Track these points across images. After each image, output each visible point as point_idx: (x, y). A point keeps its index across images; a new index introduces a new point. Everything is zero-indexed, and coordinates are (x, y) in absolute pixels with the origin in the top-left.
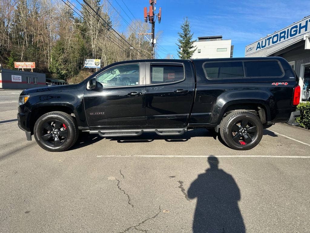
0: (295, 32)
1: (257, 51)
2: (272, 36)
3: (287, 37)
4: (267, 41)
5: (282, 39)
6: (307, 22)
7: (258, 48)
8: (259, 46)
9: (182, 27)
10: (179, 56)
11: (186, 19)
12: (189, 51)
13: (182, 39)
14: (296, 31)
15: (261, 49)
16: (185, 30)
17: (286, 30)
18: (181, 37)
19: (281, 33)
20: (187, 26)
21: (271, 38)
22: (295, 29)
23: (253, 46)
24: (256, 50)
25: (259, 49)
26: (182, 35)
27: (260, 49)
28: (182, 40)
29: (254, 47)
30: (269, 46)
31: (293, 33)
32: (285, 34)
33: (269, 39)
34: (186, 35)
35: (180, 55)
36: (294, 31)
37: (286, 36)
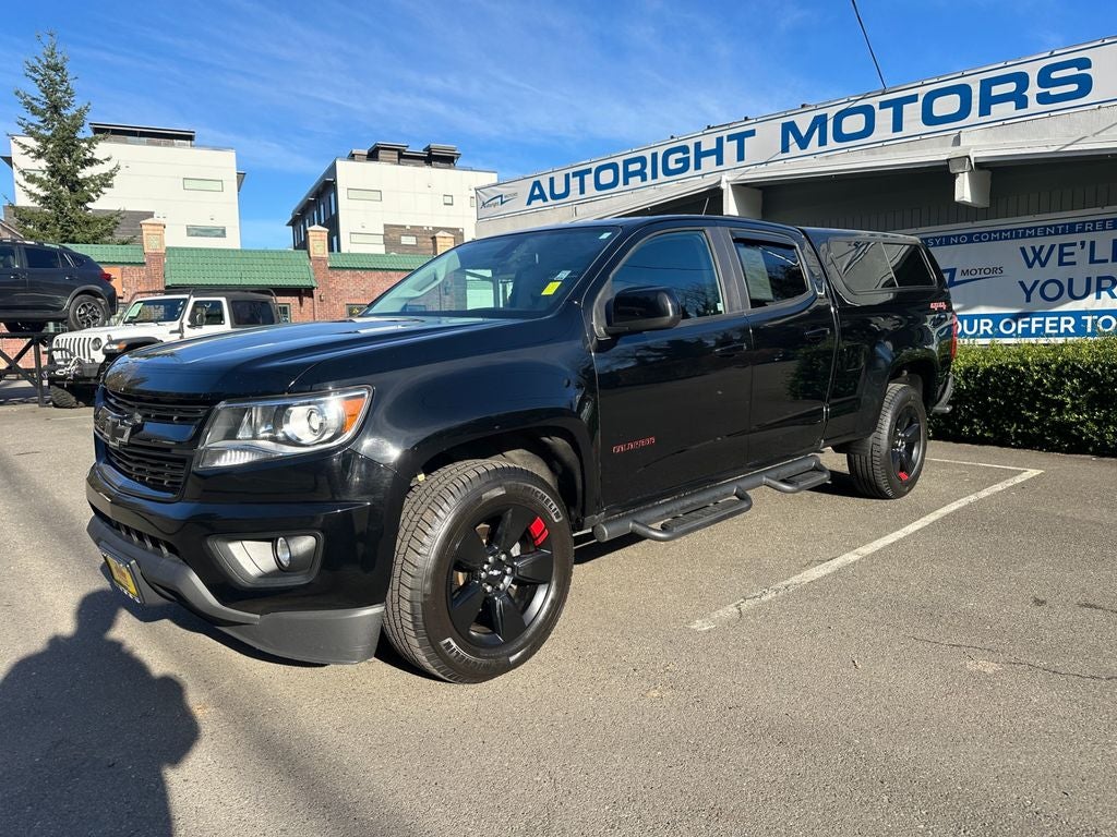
0: (681, 165)
1: (530, 207)
2: (594, 167)
3: (655, 176)
4: (575, 182)
5: (635, 181)
6: (720, 141)
7: (532, 198)
8: (537, 192)
9: (34, 70)
10: (31, 194)
11: (46, 39)
12: (80, 176)
13: (36, 120)
14: (686, 161)
15: (551, 201)
16: (50, 88)
17: (648, 155)
18: (34, 111)
19: (627, 163)
20: (56, 68)
21: (589, 171)
22: (680, 155)
23: (512, 191)
24: (529, 203)
25: (538, 203)
26: (35, 103)
27: (546, 204)
28: (39, 128)
29: (515, 194)
30: (583, 196)
31: (672, 165)
32: (644, 166)
33: (581, 174)
34: (55, 108)
35: (33, 188)
36: (677, 161)
37: (648, 171)
